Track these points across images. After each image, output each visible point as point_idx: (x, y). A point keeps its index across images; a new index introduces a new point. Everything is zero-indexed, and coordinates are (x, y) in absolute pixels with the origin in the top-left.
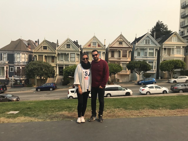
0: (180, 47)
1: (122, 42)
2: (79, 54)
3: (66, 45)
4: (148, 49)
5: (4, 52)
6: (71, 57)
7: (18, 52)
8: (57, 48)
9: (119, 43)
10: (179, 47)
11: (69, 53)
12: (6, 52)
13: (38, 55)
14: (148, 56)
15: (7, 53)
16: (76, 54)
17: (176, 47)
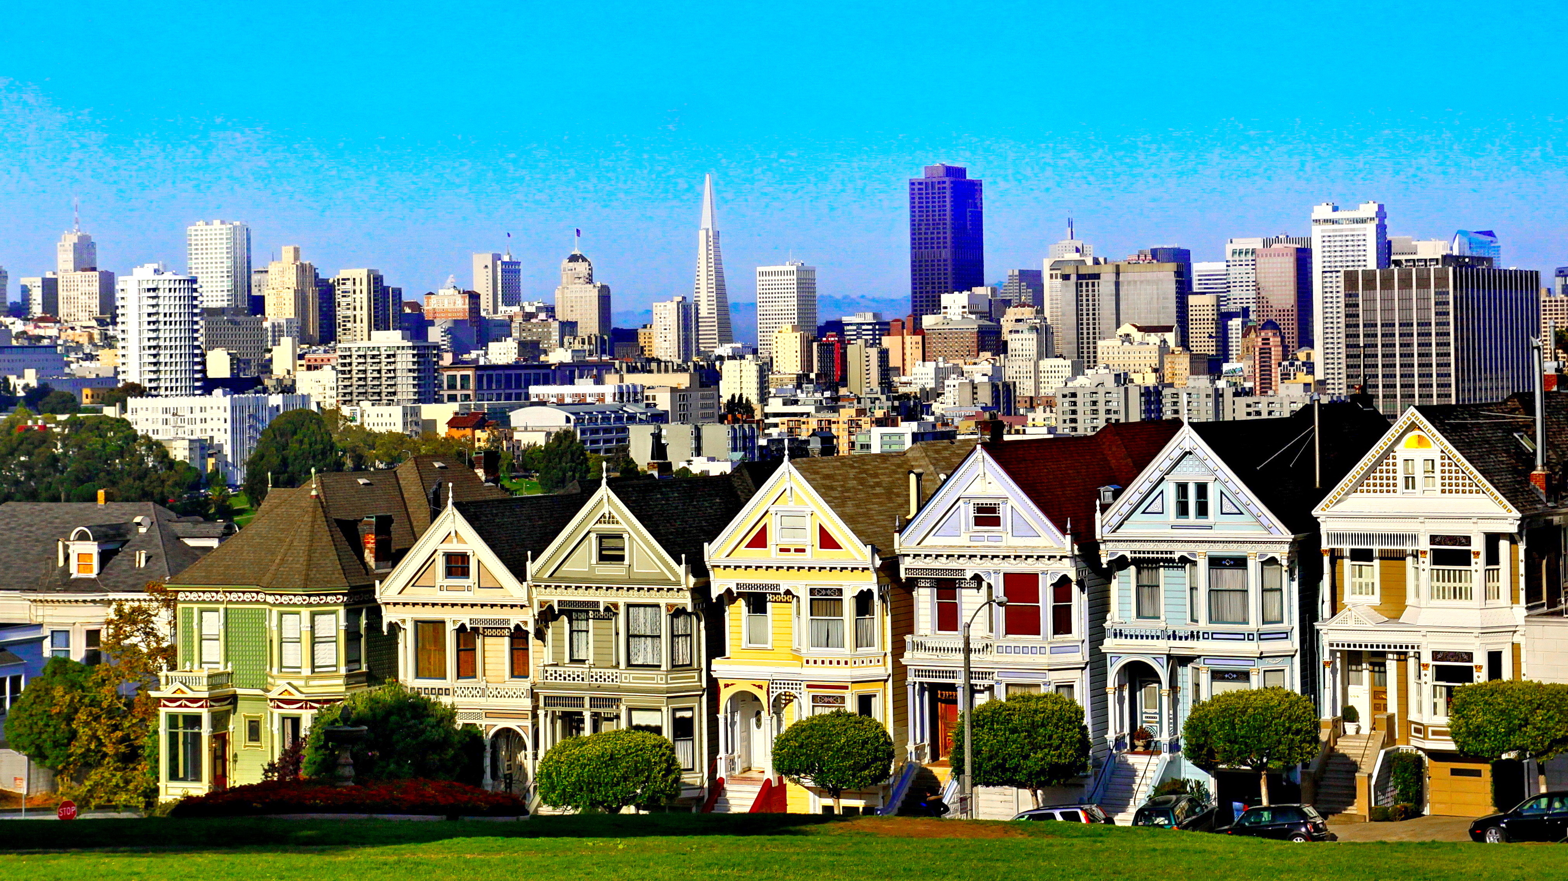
0: (1467, 540)
1: (993, 509)
2: (689, 610)
3: (593, 536)
4: (1203, 565)
5: (207, 597)
6: (629, 636)
7: (285, 599)
8: (531, 568)
9: (972, 514)
10: (1453, 540)
11: (616, 606)
12: (220, 597)
13: (417, 622)
14: (1203, 624)
15: (221, 607)
16: (669, 606)
17: (1433, 539)
